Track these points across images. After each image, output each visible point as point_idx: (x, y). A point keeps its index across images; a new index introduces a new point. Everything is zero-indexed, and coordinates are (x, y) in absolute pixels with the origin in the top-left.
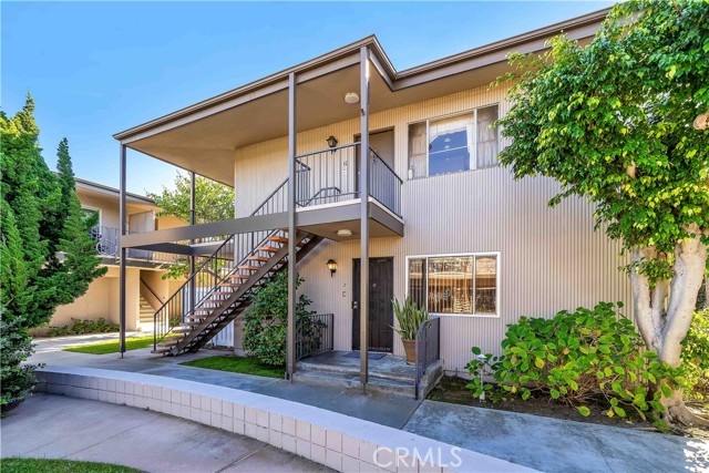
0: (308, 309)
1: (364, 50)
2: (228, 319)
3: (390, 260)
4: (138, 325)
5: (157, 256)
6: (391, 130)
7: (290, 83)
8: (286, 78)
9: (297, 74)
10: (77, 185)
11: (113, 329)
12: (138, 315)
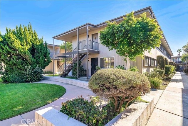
0: (83, 67)
1: (87, 25)
2: (71, 70)
3: (97, 58)
4: (57, 72)
5: (60, 58)
6: (98, 33)
7: (78, 29)
8: (77, 29)
9: (79, 28)
10: (47, 45)
11: (52, 73)
12: (57, 70)
